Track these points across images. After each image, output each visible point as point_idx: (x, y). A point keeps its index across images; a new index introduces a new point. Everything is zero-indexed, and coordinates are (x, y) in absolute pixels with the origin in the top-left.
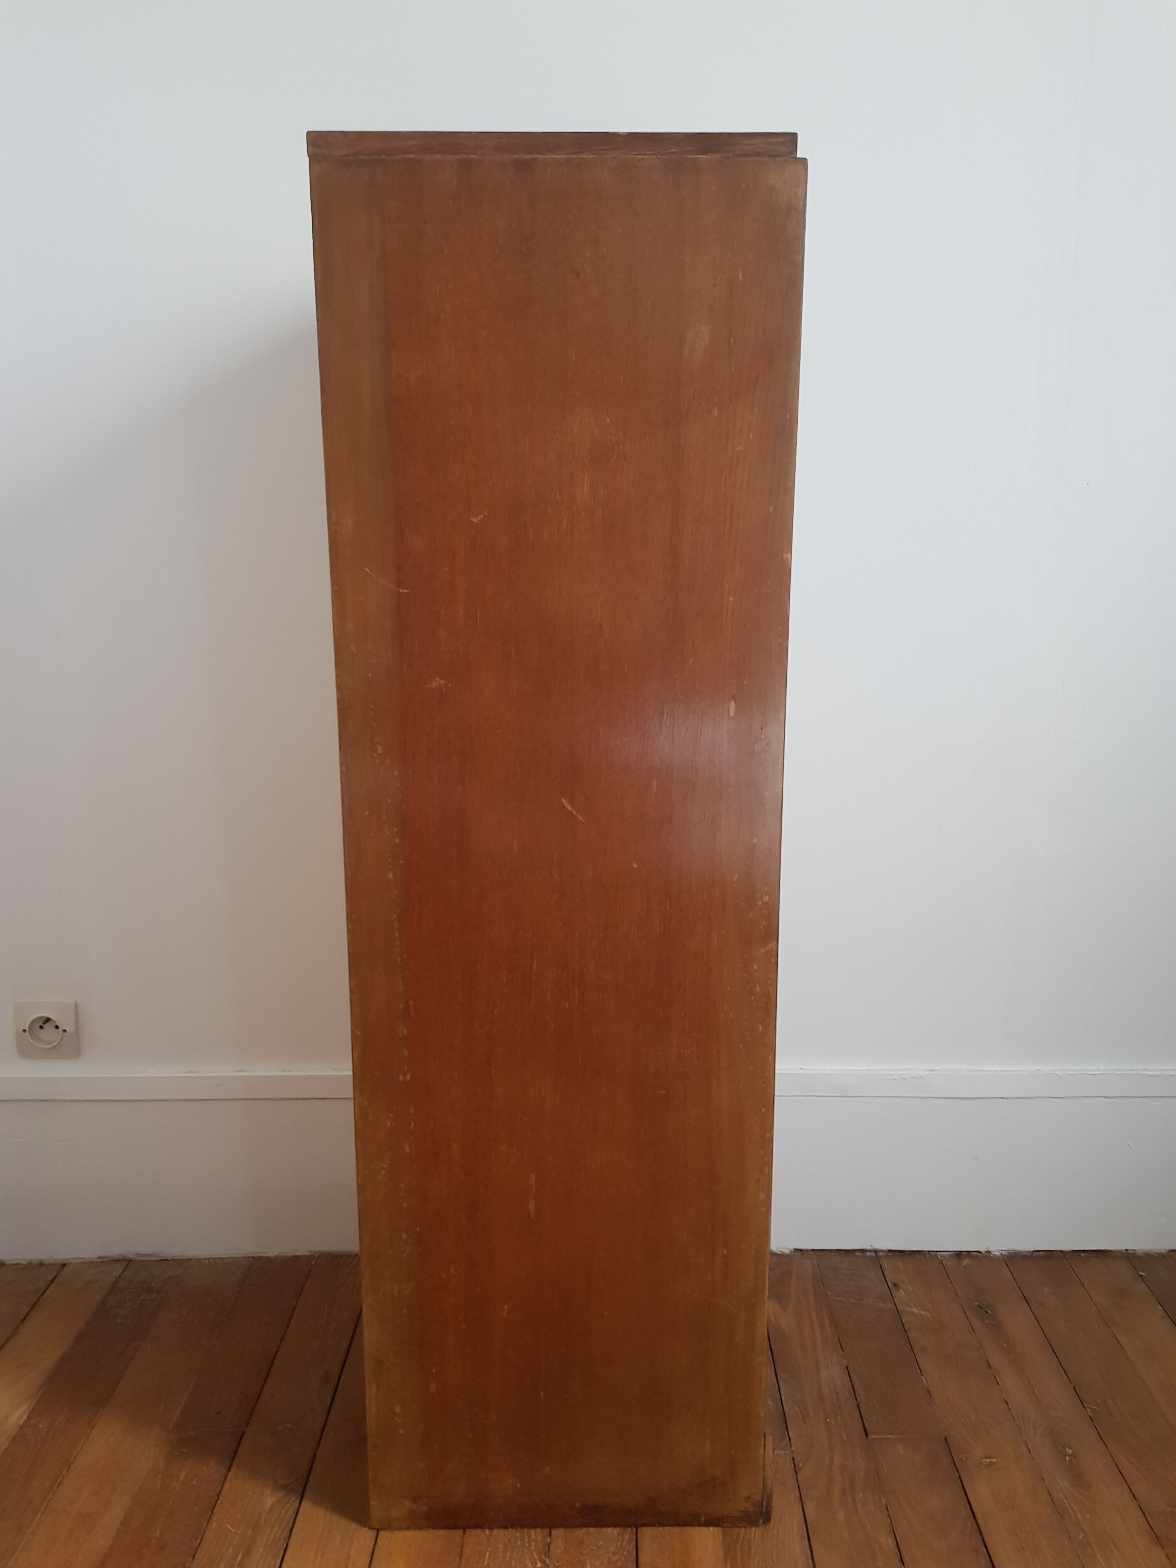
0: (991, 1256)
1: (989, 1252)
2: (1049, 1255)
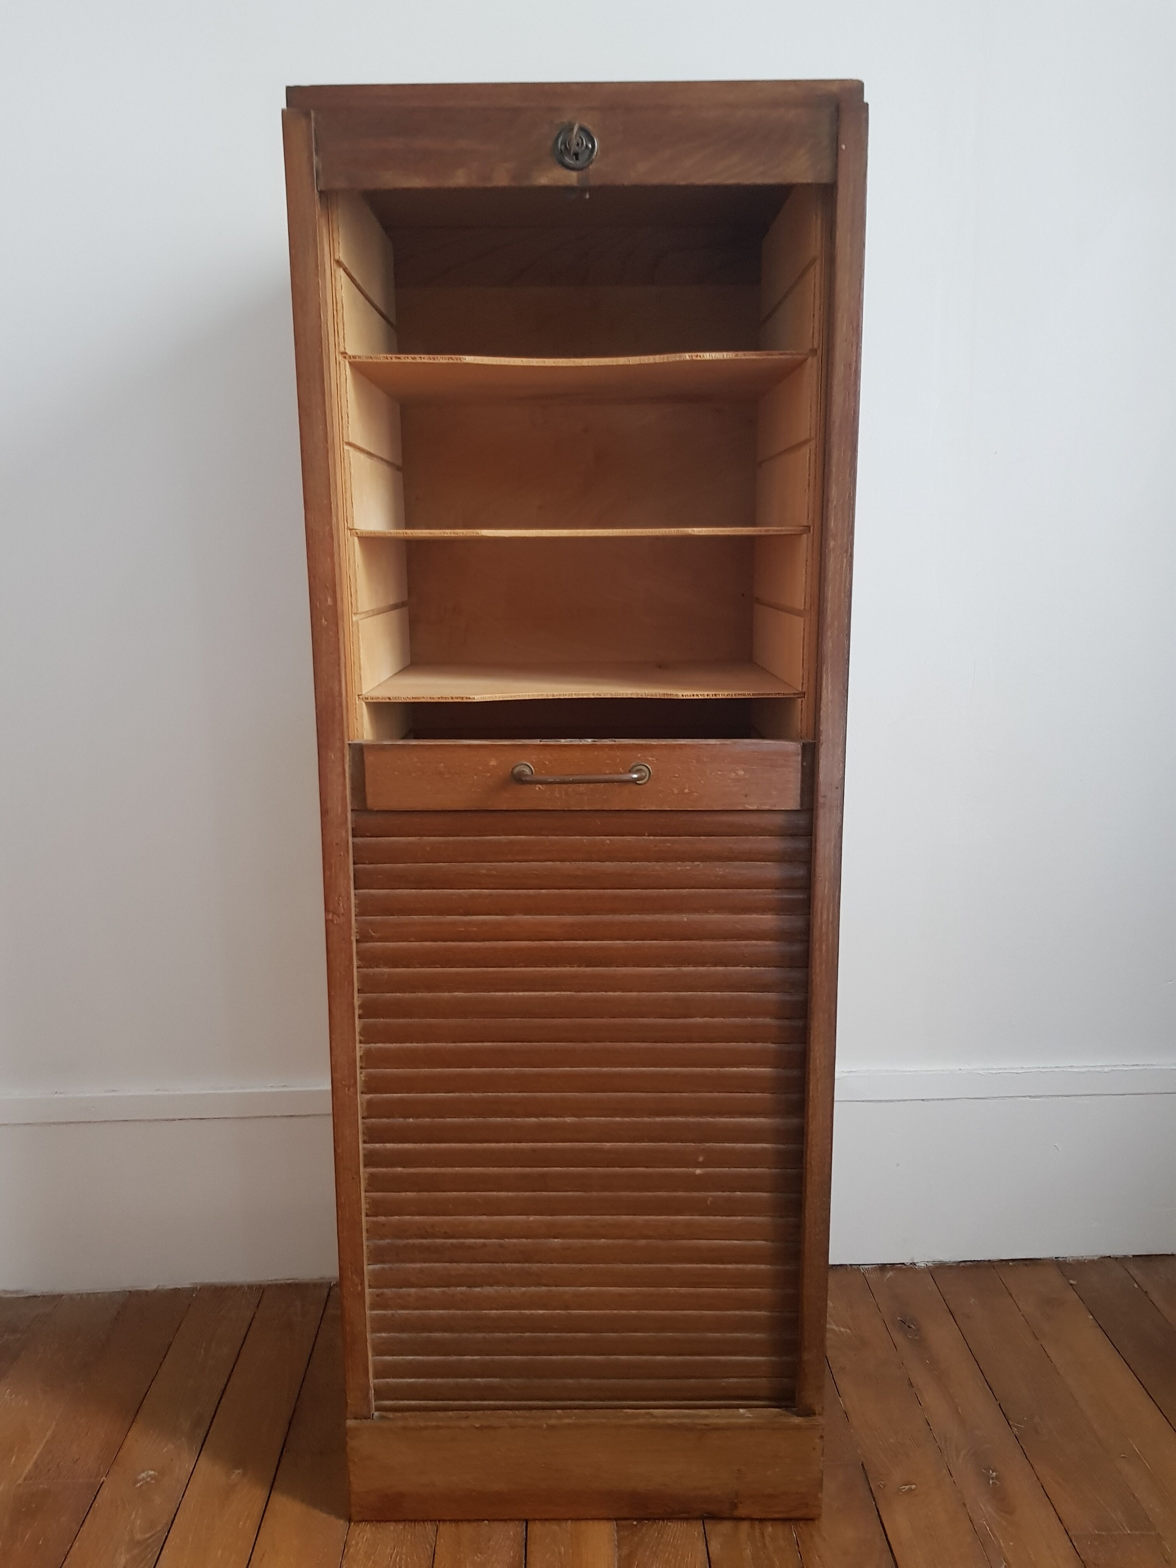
0: (915, 1268)
1: (914, 1264)
2: (977, 1265)
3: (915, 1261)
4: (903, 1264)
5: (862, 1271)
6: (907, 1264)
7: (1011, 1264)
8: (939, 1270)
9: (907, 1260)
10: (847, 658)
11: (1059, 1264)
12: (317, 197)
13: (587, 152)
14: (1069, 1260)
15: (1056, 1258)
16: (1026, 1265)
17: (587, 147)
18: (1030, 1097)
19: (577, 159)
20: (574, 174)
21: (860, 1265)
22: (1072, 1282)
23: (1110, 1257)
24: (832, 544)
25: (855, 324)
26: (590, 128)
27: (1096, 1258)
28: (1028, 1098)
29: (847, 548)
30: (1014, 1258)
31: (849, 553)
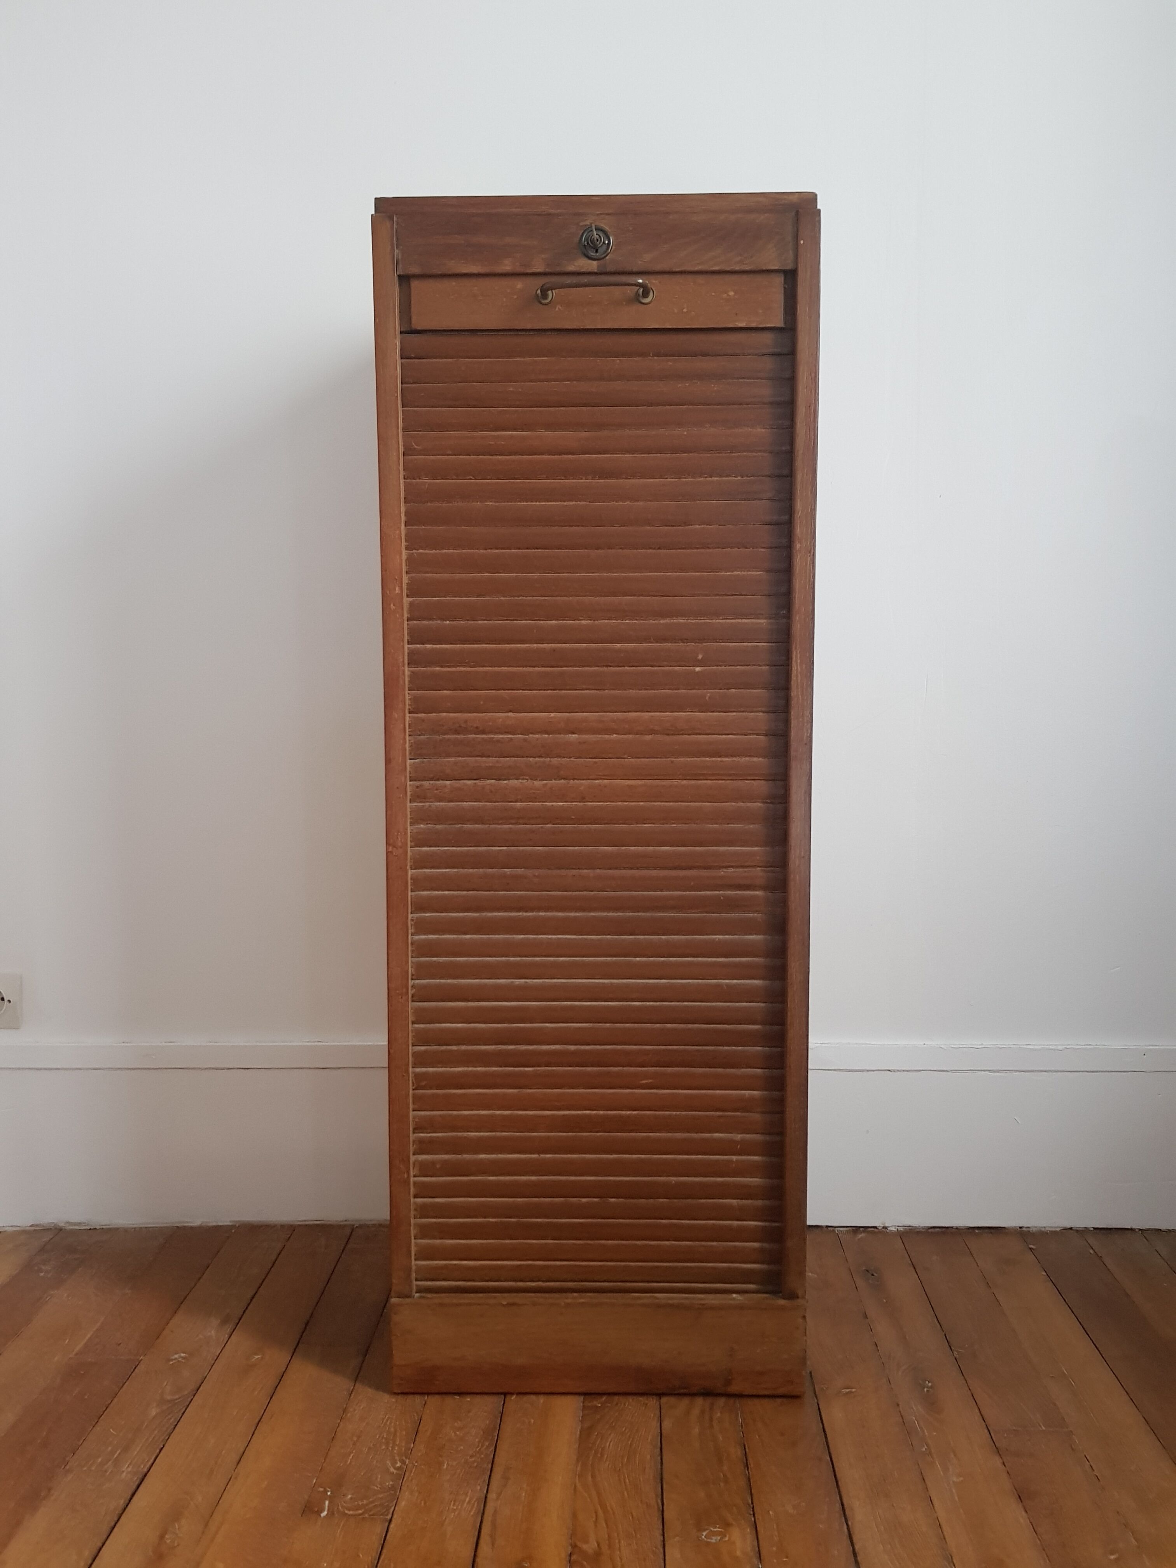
7: (977, 1231)
11: (1022, 1233)
12: (396, 278)
13: (605, 247)
14: (1032, 1231)
15: (1020, 1228)
16: (991, 1233)
17: (604, 243)
18: (990, 1071)
19: (597, 251)
20: (595, 263)
22: (1031, 1246)
23: (1071, 1229)
26: (607, 228)
27: (1058, 1229)
28: (988, 1073)
30: (980, 1226)
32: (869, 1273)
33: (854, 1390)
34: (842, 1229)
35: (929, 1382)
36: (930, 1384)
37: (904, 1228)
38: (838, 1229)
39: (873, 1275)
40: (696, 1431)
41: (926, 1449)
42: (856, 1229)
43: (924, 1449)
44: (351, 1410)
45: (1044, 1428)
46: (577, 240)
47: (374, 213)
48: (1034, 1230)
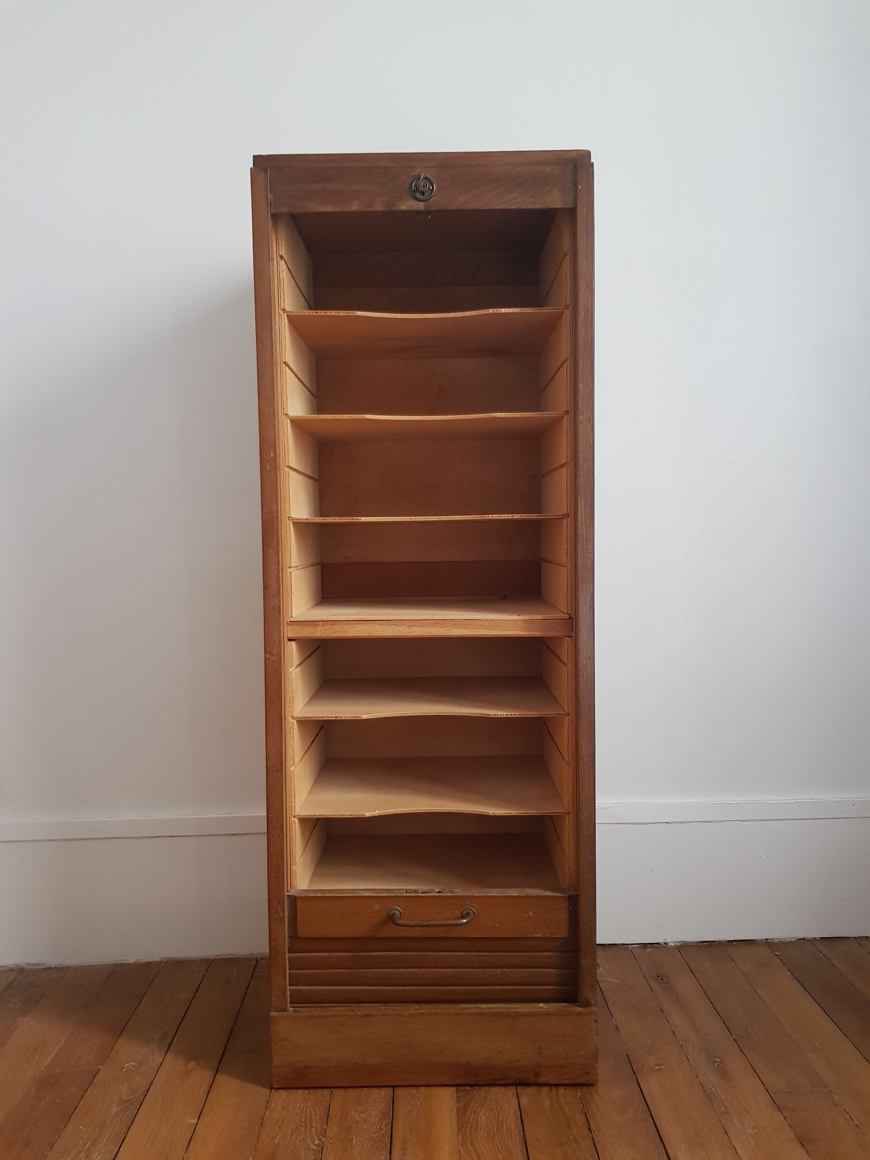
3: (667, 942)
4: (658, 944)
5: (630, 948)
6: (662, 944)
8: (684, 947)
9: (661, 940)
10: (593, 487)
11: (767, 943)
12: (270, 217)
13: (429, 191)
14: (775, 942)
15: (766, 939)
16: (746, 944)
17: (429, 188)
19: (423, 195)
20: (422, 203)
21: (629, 945)
22: (777, 953)
24: (581, 418)
25: (590, 287)
26: (431, 177)
29: (590, 420)
31: (591, 423)
32: (660, 978)
33: (663, 1067)
34: (634, 946)
35: (718, 1059)
36: (719, 1060)
37: (680, 943)
38: (631, 946)
39: (662, 979)
40: (547, 1104)
41: (724, 1109)
42: (645, 945)
43: (723, 1110)
44: (274, 1101)
45: (810, 1090)
46: (407, 186)
47: (252, 166)
48: (776, 941)
